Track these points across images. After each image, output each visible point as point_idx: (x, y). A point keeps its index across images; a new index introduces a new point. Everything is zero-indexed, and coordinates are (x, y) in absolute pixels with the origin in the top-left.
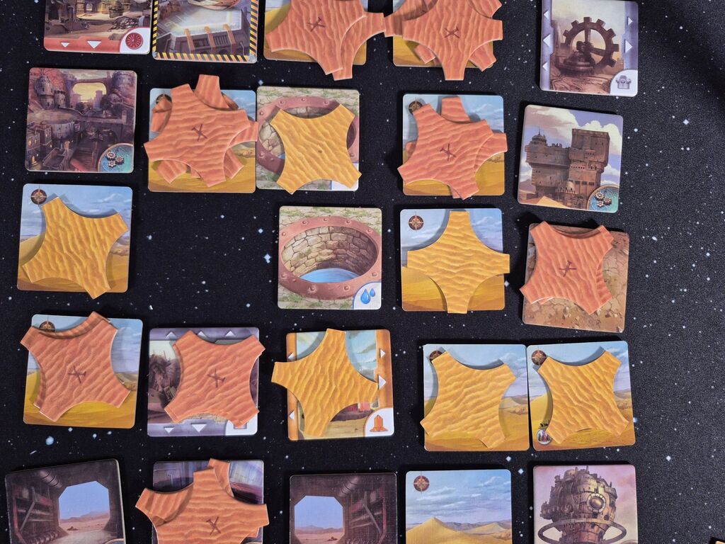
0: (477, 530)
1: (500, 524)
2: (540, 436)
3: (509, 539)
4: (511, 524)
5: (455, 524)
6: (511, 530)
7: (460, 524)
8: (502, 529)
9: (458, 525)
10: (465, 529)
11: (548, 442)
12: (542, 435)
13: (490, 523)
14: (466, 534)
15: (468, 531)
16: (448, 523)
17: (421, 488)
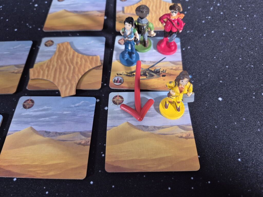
0: (62, 137)
1: (83, 134)
2: (115, 80)
3: (87, 145)
4: (91, 134)
5: (46, 132)
6: (90, 139)
7: (50, 132)
8: (83, 137)
9: (48, 133)
10: (52, 136)
11: (120, 84)
12: (116, 79)
13: (74, 132)
14: (53, 139)
15: (54, 138)
16: (40, 131)
17: (27, 106)
